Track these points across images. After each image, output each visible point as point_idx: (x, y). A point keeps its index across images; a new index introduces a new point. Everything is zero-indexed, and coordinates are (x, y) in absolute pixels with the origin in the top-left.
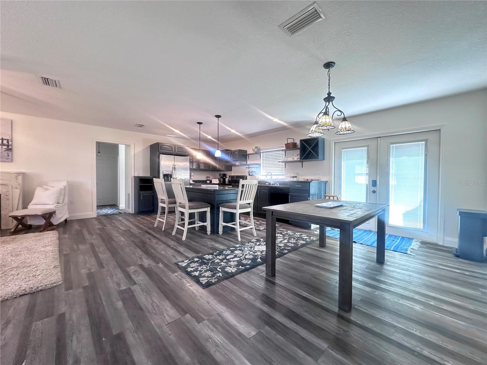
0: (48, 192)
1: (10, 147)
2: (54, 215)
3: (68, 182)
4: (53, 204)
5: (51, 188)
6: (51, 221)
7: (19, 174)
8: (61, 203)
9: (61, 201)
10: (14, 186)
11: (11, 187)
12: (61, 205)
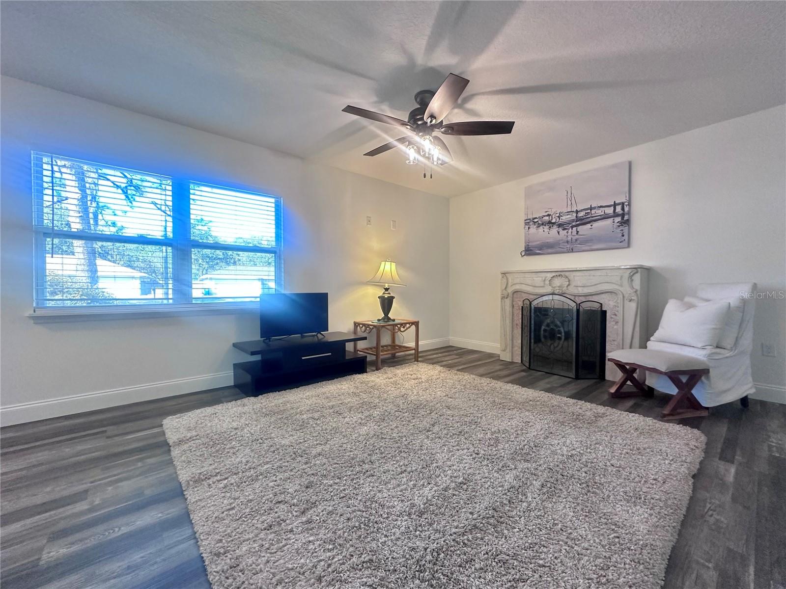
0: (691, 312)
1: (626, 217)
2: (703, 378)
3: (755, 286)
4: (703, 348)
5: (702, 304)
6: (692, 394)
7: (635, 270)
8: (729, 347)
9: (729, 342)
10: (626, 296)
11: (621, 297)
12: (728, 355)
